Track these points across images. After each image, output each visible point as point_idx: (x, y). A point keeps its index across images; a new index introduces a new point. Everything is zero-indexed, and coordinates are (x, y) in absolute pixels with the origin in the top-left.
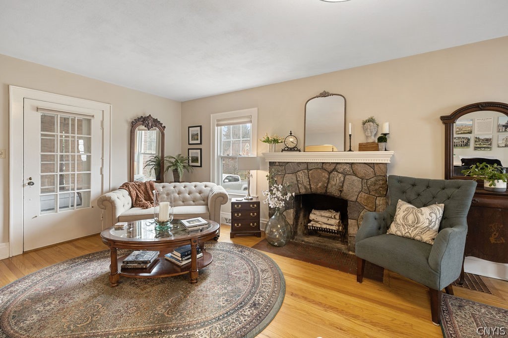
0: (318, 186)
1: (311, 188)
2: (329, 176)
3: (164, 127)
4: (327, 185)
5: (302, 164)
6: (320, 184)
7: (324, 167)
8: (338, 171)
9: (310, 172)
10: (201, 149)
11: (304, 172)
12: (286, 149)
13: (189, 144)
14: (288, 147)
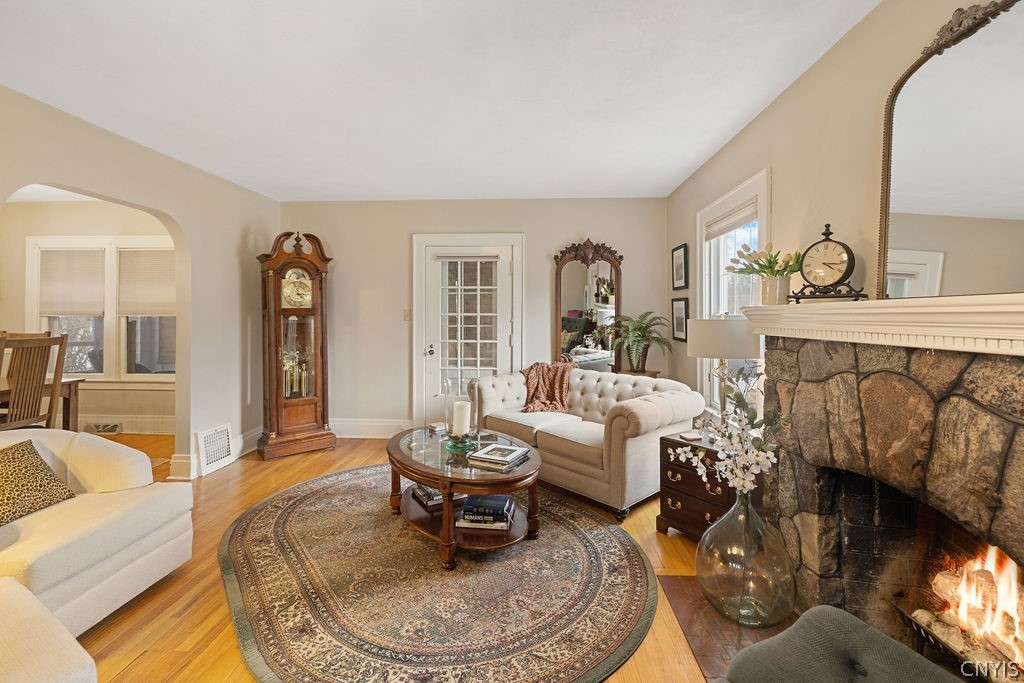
0: (891, 453)
1: (865, 453)
2: (936, 413)
3: (621, 257)
4: (929, 456)
5: (840, 349)
6: (897, 446)
7: (913, 367)
8: (977, 396)
9: (865, 384)
10: (686, 300)
11: (845, 381)
12: (807, 292)
13: (675, 289)
14: (812, 285)
